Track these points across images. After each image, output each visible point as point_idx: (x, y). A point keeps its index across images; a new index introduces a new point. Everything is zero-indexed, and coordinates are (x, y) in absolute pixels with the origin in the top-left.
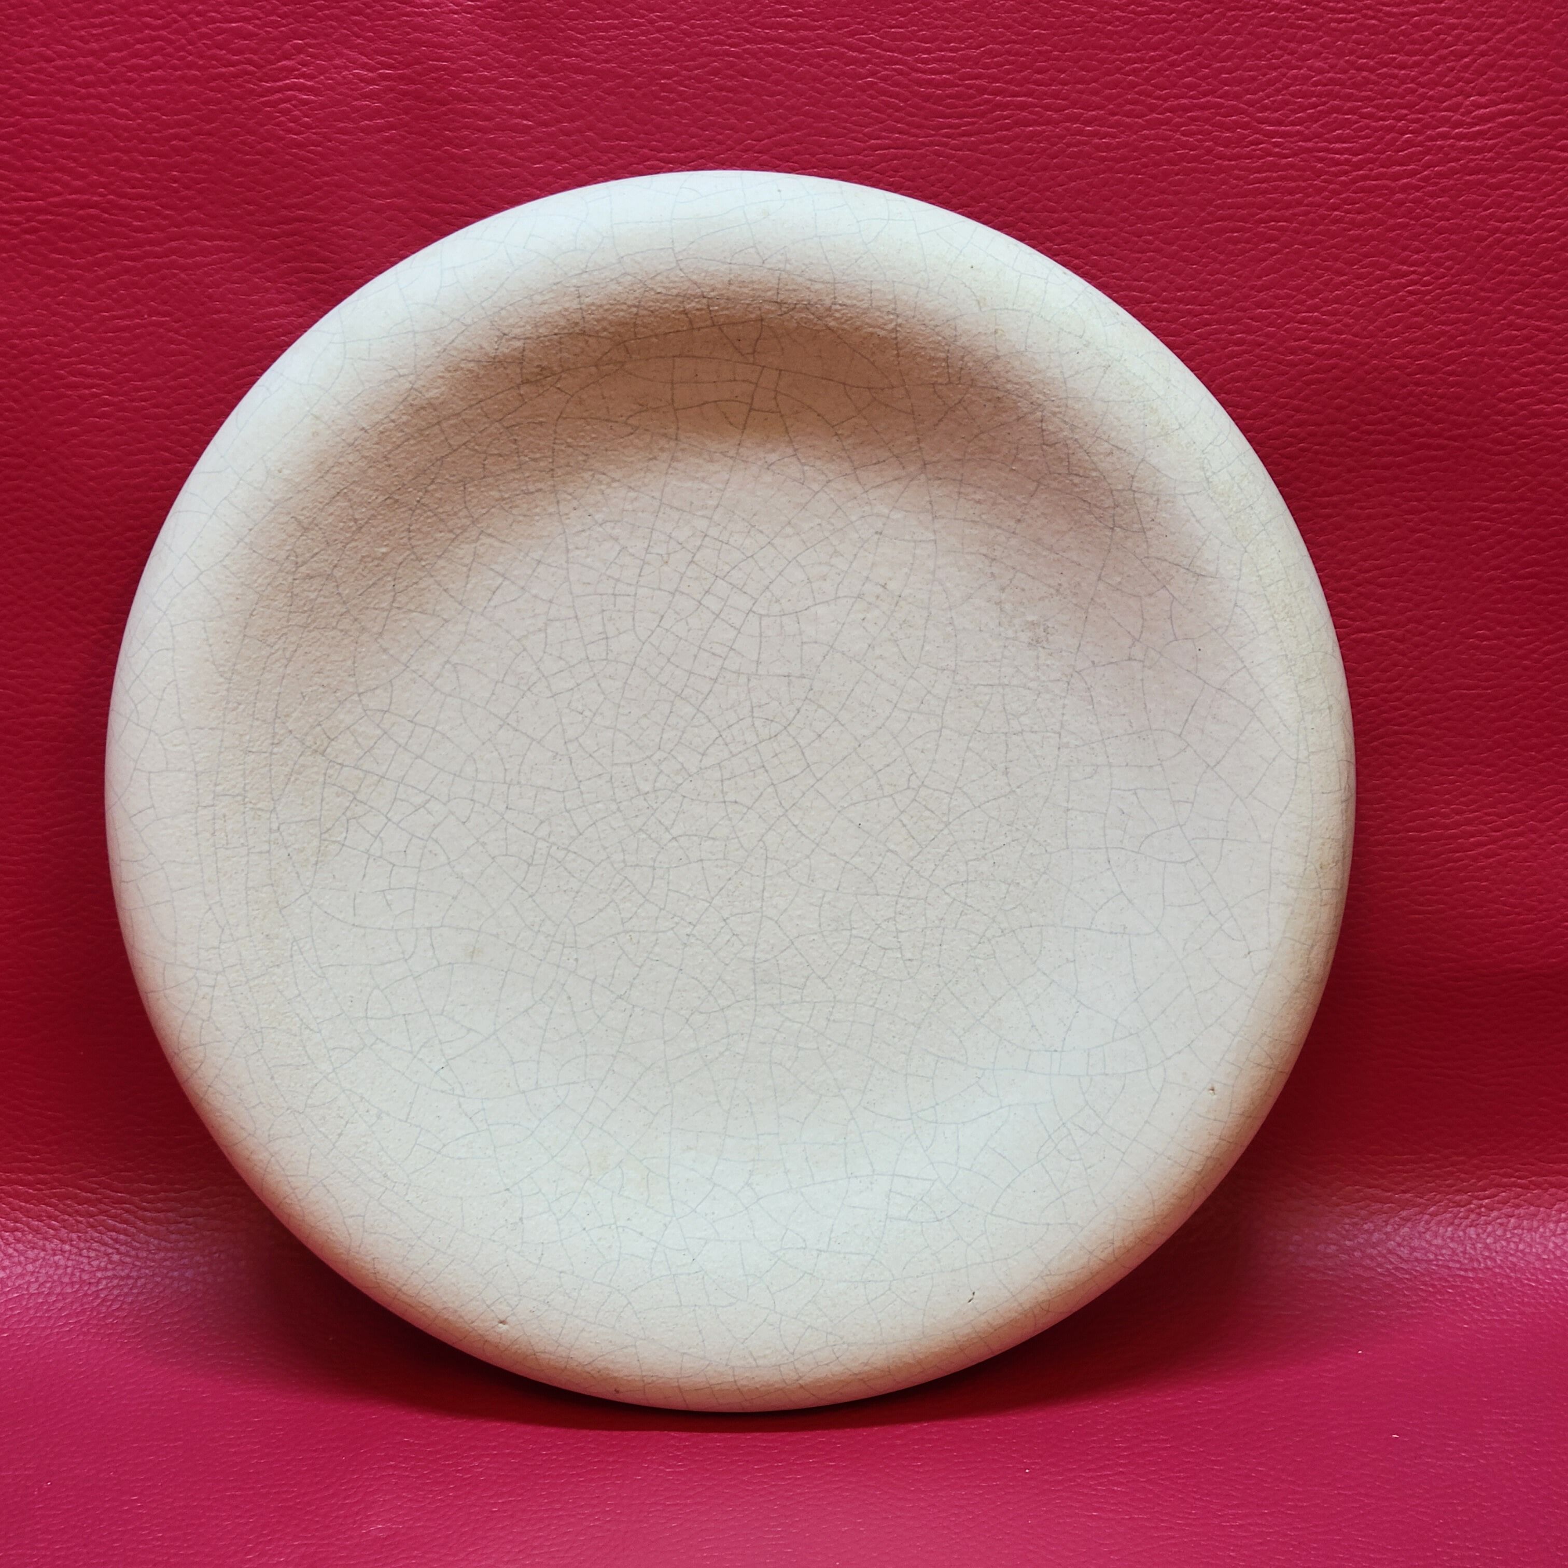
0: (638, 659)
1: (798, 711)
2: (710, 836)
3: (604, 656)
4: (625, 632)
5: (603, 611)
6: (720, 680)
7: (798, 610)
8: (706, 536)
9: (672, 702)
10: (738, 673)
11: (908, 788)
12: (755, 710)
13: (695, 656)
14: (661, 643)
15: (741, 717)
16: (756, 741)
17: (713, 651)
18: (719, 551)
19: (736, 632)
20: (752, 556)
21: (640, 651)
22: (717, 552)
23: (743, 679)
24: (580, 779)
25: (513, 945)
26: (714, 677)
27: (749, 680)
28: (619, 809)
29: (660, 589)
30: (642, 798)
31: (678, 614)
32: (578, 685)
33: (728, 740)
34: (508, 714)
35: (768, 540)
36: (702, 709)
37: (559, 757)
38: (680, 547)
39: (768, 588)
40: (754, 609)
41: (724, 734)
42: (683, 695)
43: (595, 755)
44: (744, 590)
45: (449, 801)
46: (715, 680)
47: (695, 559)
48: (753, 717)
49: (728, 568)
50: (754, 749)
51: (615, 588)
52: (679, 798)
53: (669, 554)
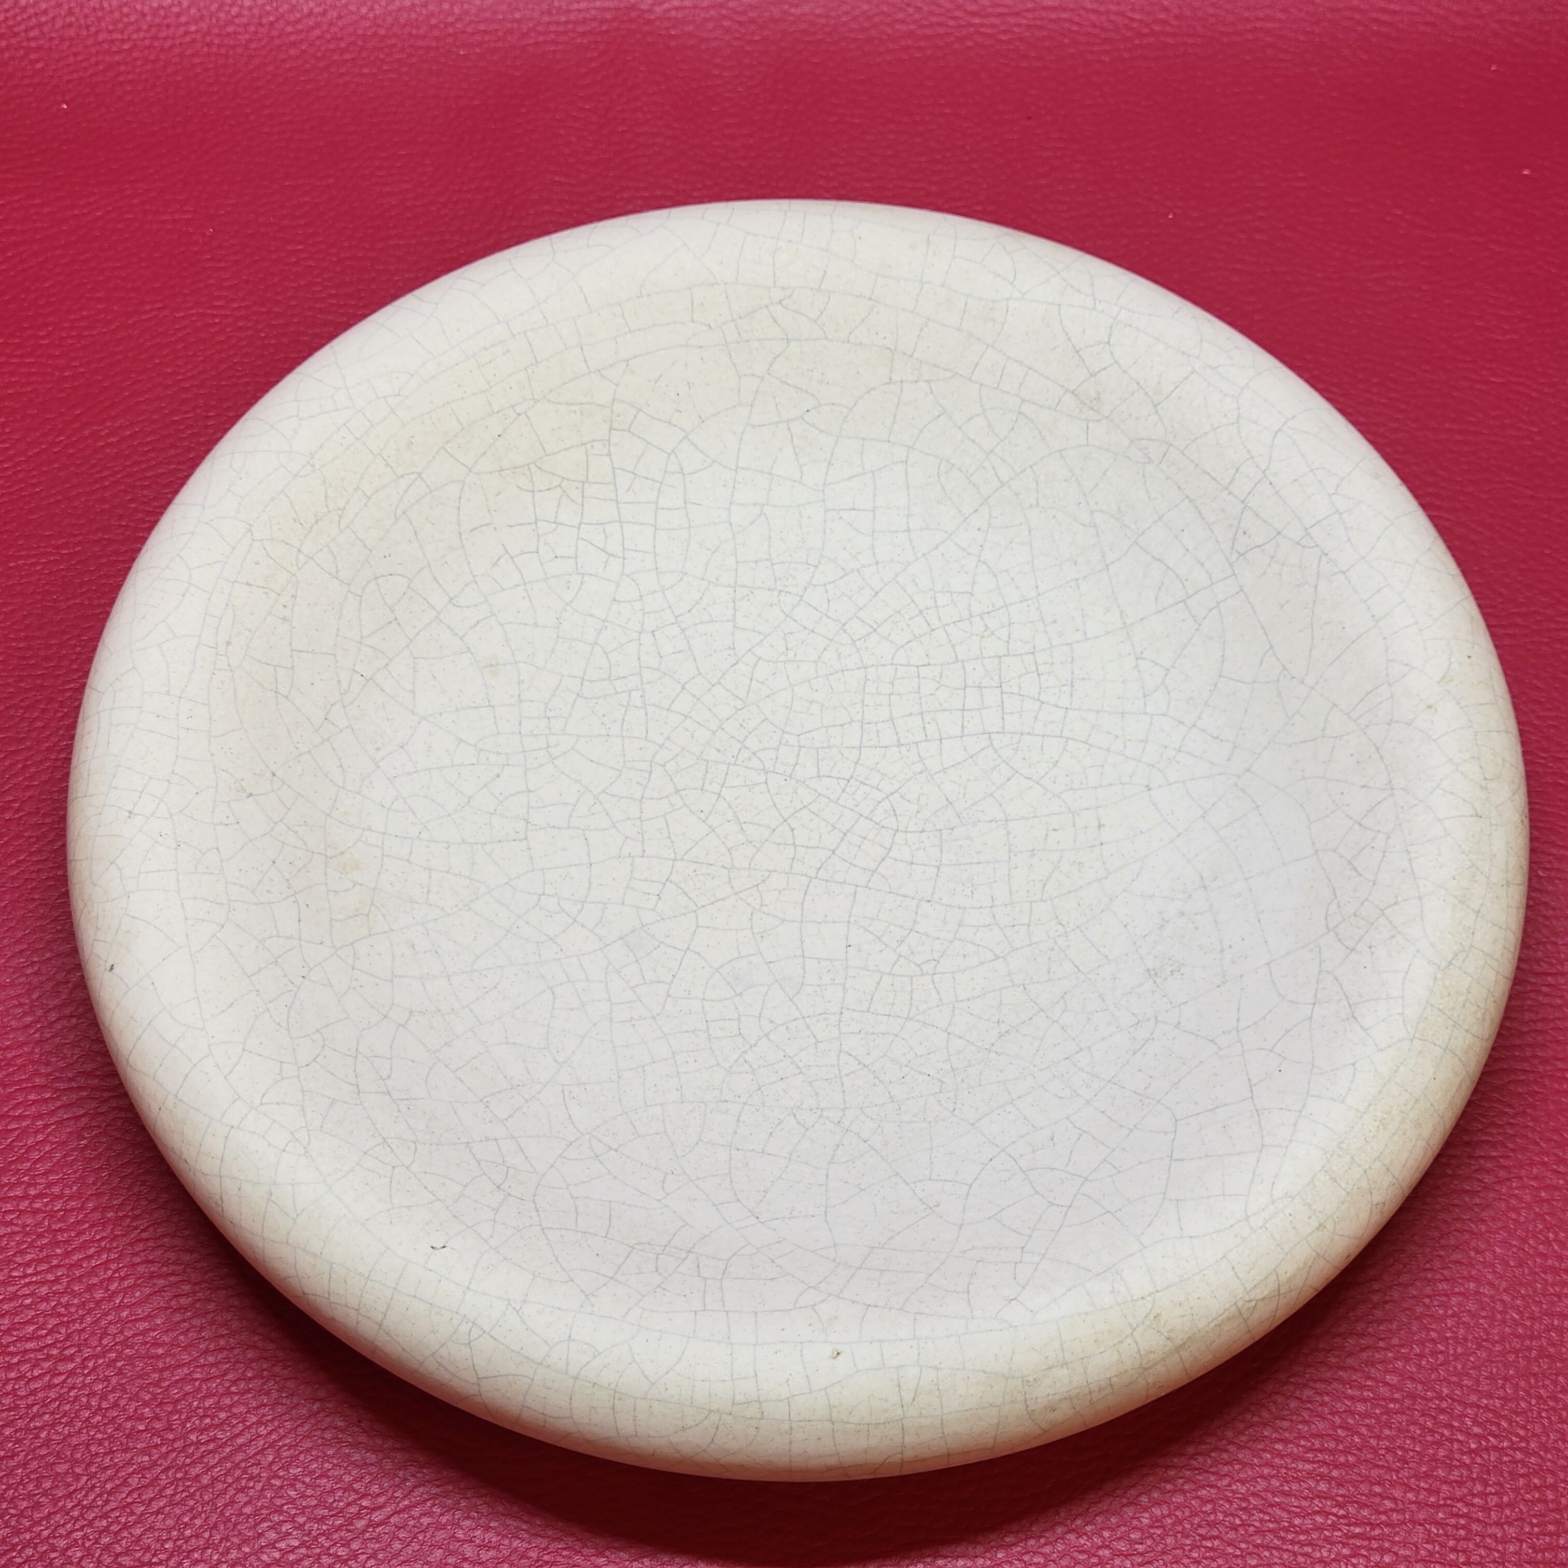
0: (874, 668)
1: (923, 831)
2: (744, 826)
3: (855, 638)
4: (891, 642)
5: (899, 612)
6: (903, 749)
7: (1020, 771)
8: (1033, 653)
10: (921, 759)
12: (896, 795)
13: (911, 714)
14: (903, 678)
15: (880, 787)
16: (865, 813)
17: (927, 726)
18: (1027, 673)
19: (960, 734)
20: (1043, 703)
21: (883, 665)
22: (1024, 671)
23: (919, 767)
24: (722, 681)
25: (520, 700)
26: (902, 741)
27: (921, 772)
28: (714, 733)
29: (953, 647)
30: (739, 745)
31: (941, 677)
32: (813, 631)
33: (848, 789)
34: (744, 586)
35: (1068, 706)
36: (863, 750)
37: (731, 652)
38: (1007, 639)
39: (1022, 734)
40: (993, 736)
41: (852, 782)
42: (865, 726)
43: (754, 682)
44: (1006, 716)
46: (900, 745)
47: (1003, 658)
48: (887, 797)
49: (1016, 690)
50: (857, 816)
51: (927, 609)
52: (762, 778)
53: (993, 633)
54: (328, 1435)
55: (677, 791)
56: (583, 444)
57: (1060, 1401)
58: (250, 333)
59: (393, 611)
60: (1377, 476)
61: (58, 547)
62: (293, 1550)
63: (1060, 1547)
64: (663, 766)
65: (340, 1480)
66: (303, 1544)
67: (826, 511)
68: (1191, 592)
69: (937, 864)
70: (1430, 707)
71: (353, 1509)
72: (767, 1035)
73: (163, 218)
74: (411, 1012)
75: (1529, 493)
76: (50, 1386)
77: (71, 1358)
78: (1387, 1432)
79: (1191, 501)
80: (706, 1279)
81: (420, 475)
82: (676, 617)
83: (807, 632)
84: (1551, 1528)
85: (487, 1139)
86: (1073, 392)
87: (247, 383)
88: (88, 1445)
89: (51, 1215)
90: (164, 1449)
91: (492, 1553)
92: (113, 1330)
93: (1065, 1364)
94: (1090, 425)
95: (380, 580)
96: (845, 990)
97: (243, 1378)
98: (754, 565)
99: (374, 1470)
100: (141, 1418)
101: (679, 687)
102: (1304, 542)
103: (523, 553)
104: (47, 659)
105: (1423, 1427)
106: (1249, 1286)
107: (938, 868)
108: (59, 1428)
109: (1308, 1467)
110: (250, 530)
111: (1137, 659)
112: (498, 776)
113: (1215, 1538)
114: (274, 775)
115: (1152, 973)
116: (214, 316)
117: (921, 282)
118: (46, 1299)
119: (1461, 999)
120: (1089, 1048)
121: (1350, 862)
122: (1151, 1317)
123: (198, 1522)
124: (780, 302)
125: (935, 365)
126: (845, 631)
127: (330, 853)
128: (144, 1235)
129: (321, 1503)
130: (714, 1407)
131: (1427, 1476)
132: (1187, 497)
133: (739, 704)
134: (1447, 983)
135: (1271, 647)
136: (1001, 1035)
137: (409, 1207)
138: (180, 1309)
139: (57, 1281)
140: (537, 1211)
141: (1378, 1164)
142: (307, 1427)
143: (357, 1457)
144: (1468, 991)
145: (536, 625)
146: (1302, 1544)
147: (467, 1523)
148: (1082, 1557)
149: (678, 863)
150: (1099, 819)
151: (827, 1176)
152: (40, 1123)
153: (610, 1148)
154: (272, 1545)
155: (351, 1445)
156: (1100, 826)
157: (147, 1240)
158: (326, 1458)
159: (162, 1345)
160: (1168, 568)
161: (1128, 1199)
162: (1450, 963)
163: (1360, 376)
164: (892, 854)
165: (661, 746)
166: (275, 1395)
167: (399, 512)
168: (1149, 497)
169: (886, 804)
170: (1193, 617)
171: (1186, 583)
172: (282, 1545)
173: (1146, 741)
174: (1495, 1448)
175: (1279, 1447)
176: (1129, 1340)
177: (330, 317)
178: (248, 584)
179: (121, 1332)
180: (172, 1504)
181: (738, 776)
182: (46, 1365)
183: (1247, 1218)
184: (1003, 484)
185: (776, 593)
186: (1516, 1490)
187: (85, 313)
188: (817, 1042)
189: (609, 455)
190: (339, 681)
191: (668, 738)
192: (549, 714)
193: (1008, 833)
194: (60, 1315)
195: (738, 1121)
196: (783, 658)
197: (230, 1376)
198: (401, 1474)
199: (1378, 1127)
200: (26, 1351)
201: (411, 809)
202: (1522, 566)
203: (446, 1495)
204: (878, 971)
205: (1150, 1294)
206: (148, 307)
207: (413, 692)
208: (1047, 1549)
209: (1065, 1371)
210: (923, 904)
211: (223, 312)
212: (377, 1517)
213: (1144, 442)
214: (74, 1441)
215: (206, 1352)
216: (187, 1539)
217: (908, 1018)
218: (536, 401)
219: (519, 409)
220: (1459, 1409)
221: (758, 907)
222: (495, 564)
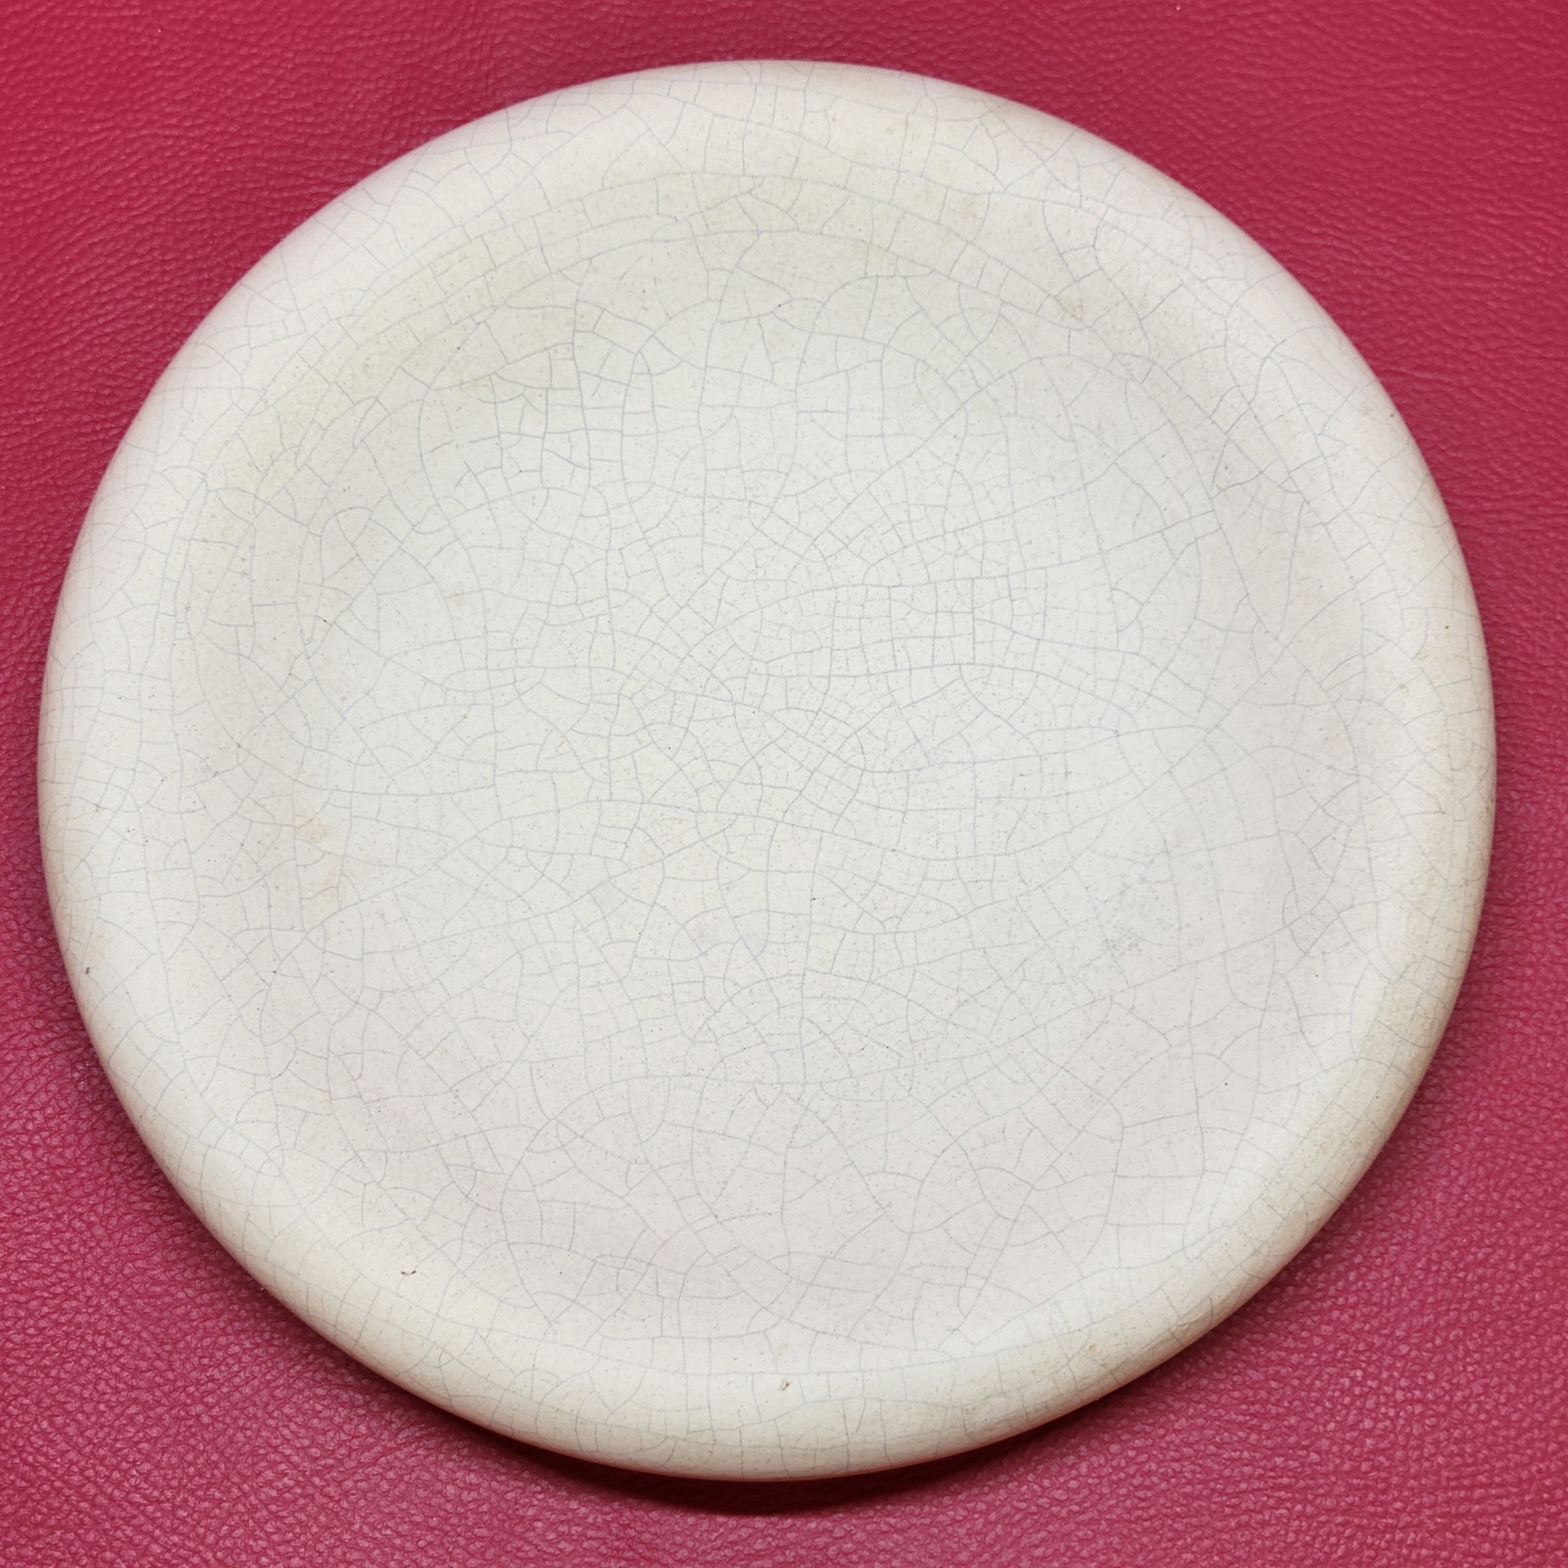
0: (844, 589)
1: (890, 771)
2: (711, 763)
3: (826, 554)
4: (863, 559)
5: (871, 526)
6: (873, 680)
7: (989, 708)
8: (1007, 576)
9: (822, 647)
10: (890, 691)
11: (882, 923)
12: (864, 731)
13: (881, 641)
14: (874, 600)
15: (849, 721)
16: (833, 750)
17: (897, 654)
18: (1000, 598)
19: (930, 664)
20: (1014, 632)
21: (854, 585)
22: (997, 596)
23: (888, 700)
24: (690, 603)
25: (486, 632)
26: (872, 671)
27: (890, 706)
28: (682, 660)
29: (926, 566)
30: (708, 674)
31: (913, 599)
32: (783, 547)
33: (816, 723)
34: (713, 497)
35: (1040, 637)
36: (832, 679)
37: (700, 570)
38: (980, 559)
39: (992, 666)
40: (963, 667)
41: (821, 715)
42: (835, 653)
43: (723, 603)
44: (977, 646)
45: (594, 488)
46: (869, 674)
47: (976, 581)
48: (855, 733)
49: (987, 616)
50: (824, 753)
51: (900, 523)
52: (730, 711)
53: (966, 553)
54: (319, 1376)
55: (645, 727)
56: (546, 349)
57: (999, 1423)
58: (204, 158)
59: (353, 546)
60: (1366, 412)
61: (19, 418)
62: (289, 1489)
63: (1002, 1494)
64: (631, 698)
65: (331, 1419)
66: (298, 1483)
67: (799, 412)
68: (1169, 523)
69: (903, 809)
70: (1402, 687)
71: (343, 1451)
72: (731, 999)
73: (110, 15)
74: (382, 993)
75: (1537, 351)
76: (57, 1324)
77: (75, 1297)
78: (1318, 1383)
79: (1173, 426)
80: (664, 1298)
81: (377, 398)
82: (644, 533)
83: (777, 547)
84: (1466, 1482)
85: (457, 1137)
86: (1055, 297)
87: (203, 221)
88: (96, 1385)
89: (50, 1149)
90: (166, 1388)
91: (474, 1494)
92: (113, 1268)
93: (1003, 1393)
94: (1072, 334)
95: (340, 516)
96: (809, 949)
97: (238, 1318)
98: (723, 473)
99: (361, 1412)
100: (144, 1357)
101: (647, 610)
102: (1286, 486)
103: (486, 470)
104: (15, 548)
105: (1352, 1379)
106: (1182, 1313)
107: (904, 813)
108: (68, 1366)
109: (1240, 1418)
110: (204, 481)
111: (1112, 589)
112: (465, 717)
113: (1148, 1488)
114: (239, 746)
115: (1111, 944)
116: (166, 137)
117: (898, 171)
118: (49, 1236)
119: (1410, 1013)
120: (1045, 1025)
121: (1311, 852)
122: (1087, 1347)
123: (201, 1460)
124: (750, 191)
125: (912, 261)
126: (816, 547)
127: (298, 822)
128: (140, 1173)
129: (314, 1443)
130: (670, 1434)
131: (1352, 1428)
132: (1170, 421)
133: (707, 628)
134: (1397, 997)
135: (1247, 595)
136: (960, 1004)
137: (380, 1230)
138: (175, 1248)
139: (59, 1217)
140: (504, 1222)
141: (1316, 1187)
142: (298, 1368)
143: (345, 1397)
144: (1418, 1004)
145: (501, 547)
146: (1231, 1496)
147: (450, 1465)
148: (1023, 1505)
149: (645, 807)
150: (1066, 765)
151: (785, 1163)
152: (34, 1055)
153: (577, 1135)
154: (269, 1483)
155: (339, 1386)
156: (1067, 773)
157: (142, 1178)
158: (317, 1398)
159: (161, 1283)
160: (1147, 494)
161: (1071, 1219)
162: (1401, 976)
163: (1370, 209)
164: (858, 797)
165: (629, 677)
166: (267, 1336)
167: (357, 441)
168: (1131, 416)
169: (854, 740)
170: (1170, 550)
171: (1165, 513)
172: (279, 1484)
173: (1117, 681)
174: (1419, 1401)
175: (1214, 1398)
176: (1064, 1370)
177: (287, 138)
178: (205, 541)
179: (121, 1271)
180: (177, 1443)
181: (706, 708)
182: (52, 1303)
183: (1183, 1249)
184: (981, 389)
185: (746, 504)
186: (1436, 1443)
187: (33, 134)
188: (780, 1007)
189: (573, 358)
190: (302, 631)
191: (635, 668)
192: (516, 645)
193: (975, 777)
194: (64, 1254)
195: (701, 1098)
196: (752, 577)
197: (225, 1316)
198: (387, 1416)
199: (1318, 1152)
200: (33, 1290)
201: (379, 762)
202: (1523, 440)
203: (430, 1436)
204: (842, 928)
205: (1087, 1326)
206: (97, 127)
207: (377, 631)
208: (990, 1498)
209: (1003, 1399)
210: (889, 853)
211: (176, 132)
212: (366, 1457)
213: (1127, 358)
214: (82, 1380)
215: (202, 1291)
216: (191, 1478)
217: (869, 982)
218: (496, 308)
219: (478, 318)
220: (1388, 1361)
221: (724, 854)
222: (458, 484)
